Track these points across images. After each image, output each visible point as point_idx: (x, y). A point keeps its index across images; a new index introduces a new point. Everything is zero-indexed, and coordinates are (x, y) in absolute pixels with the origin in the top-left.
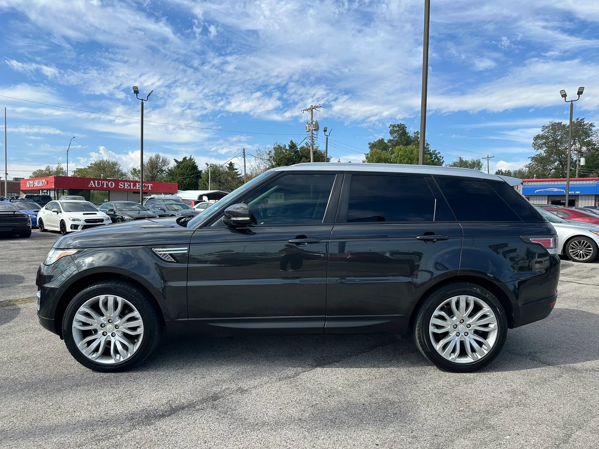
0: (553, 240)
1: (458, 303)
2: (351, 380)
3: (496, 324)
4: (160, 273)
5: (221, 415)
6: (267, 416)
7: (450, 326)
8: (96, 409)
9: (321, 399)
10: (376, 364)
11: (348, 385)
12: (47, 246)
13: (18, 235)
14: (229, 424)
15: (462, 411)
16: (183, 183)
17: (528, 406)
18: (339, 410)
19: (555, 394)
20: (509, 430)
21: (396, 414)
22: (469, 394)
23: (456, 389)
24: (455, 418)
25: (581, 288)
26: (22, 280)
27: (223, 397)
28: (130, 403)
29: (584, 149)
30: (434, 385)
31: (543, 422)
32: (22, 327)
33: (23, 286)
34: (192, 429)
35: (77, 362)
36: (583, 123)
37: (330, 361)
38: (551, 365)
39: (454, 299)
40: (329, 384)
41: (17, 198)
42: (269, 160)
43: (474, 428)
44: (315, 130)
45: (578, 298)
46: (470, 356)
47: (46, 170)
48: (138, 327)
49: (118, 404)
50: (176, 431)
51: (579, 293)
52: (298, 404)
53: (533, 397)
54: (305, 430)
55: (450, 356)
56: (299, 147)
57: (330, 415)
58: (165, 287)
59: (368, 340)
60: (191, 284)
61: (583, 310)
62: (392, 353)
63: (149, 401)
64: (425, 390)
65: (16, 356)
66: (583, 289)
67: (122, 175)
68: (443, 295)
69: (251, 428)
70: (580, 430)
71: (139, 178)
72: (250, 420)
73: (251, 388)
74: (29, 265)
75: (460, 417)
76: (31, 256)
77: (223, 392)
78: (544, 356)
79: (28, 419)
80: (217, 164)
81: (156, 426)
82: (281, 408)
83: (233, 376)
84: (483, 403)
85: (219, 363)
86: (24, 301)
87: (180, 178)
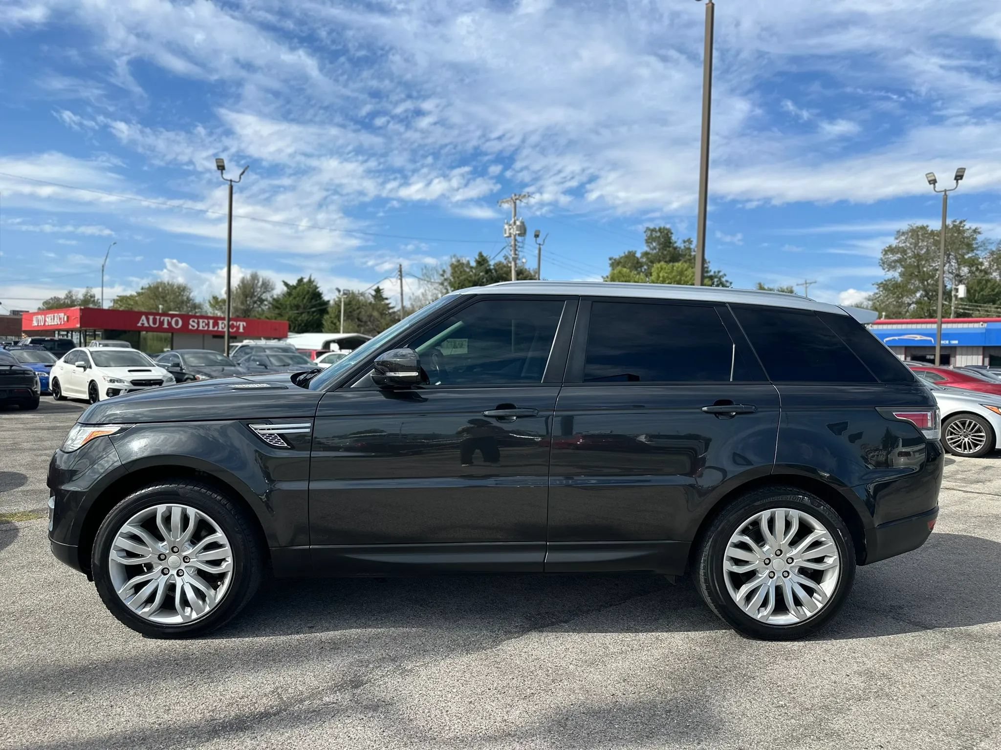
0: (932, 416)
1: (771, 522)
2: (590, 653)
3: (835, 557)
4: (262, 466)
5: (367, 714)
6: (447, 715)
7: (758, 561)
8: (150, 702)
9: (540, 686)
10: (632, 626)
11: (586, 662)
12: (66, 424)
13: (17, 406)
14: (381, 728)
15: (782, 706)
16: (297, 320)
17: (895, 698)
18: (572, 705)
19: (940, 677)
20: (866, 740)
21: (670, 711)
22: (794, 678)
23: (771, 669)
24: (772, 719)
25: (969, 499)
26: (23, 481)
27: (370, 681)
28: (209, 692)
29: (965, 270)
30: (732, 662)
31: (922, 726)
32: (21, 560)
33: (24, 491)
34: (317, 737)
35: (117, 621)
36: (963, 227)
37: (554, 620)
38: (929, 629)
39: (765, 515)
40: (553, 660)
41: (16, 343)
42: (442, 284)
43: (806, 736)
44: (519, 235)
45: (965, 516)
46: (793, 612)
47: (65, 298)
48: (224, 560)
49: (188, 694)
50: (289, 741)
51: (966, 508)
52: (500, 694)
53: (902, 684)
54: (514, 740)
55: (759, 613)
56: (492, 263)
57: (556, 713)
58: (271, 491)
59: (617, 585)
60: (315, 485)
61: (976, 536)
62: (659, 607)
63: (241, 689)
64: (718, 670)
65: (11, 610)
66: (974, 502)
67: (195, 306)
68: (747, 508)
69: (420, 735)
70: (987, 740)
71: (223, 312)
72: (419, 722)
73: (417, 666)
74: (36, 455)
75: (780, 717)
76: (38, 442)
77: (371, 673)
78: (916, 613)
79: (30, 719)
80: (354, 291)
81: (254, 733)
82: (471, 702)
83: (387, 645)
84: (817, 693)
85: (363, 623)
86: (26, 515)
87: (293, 313)
